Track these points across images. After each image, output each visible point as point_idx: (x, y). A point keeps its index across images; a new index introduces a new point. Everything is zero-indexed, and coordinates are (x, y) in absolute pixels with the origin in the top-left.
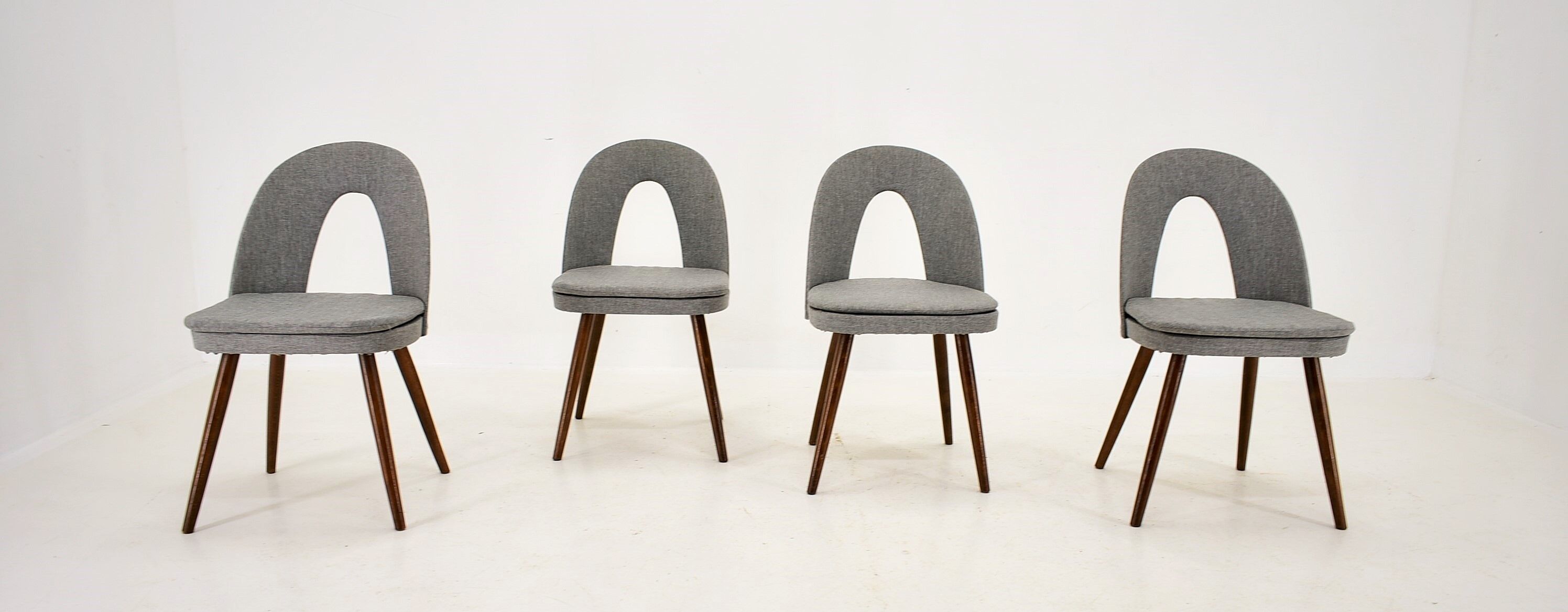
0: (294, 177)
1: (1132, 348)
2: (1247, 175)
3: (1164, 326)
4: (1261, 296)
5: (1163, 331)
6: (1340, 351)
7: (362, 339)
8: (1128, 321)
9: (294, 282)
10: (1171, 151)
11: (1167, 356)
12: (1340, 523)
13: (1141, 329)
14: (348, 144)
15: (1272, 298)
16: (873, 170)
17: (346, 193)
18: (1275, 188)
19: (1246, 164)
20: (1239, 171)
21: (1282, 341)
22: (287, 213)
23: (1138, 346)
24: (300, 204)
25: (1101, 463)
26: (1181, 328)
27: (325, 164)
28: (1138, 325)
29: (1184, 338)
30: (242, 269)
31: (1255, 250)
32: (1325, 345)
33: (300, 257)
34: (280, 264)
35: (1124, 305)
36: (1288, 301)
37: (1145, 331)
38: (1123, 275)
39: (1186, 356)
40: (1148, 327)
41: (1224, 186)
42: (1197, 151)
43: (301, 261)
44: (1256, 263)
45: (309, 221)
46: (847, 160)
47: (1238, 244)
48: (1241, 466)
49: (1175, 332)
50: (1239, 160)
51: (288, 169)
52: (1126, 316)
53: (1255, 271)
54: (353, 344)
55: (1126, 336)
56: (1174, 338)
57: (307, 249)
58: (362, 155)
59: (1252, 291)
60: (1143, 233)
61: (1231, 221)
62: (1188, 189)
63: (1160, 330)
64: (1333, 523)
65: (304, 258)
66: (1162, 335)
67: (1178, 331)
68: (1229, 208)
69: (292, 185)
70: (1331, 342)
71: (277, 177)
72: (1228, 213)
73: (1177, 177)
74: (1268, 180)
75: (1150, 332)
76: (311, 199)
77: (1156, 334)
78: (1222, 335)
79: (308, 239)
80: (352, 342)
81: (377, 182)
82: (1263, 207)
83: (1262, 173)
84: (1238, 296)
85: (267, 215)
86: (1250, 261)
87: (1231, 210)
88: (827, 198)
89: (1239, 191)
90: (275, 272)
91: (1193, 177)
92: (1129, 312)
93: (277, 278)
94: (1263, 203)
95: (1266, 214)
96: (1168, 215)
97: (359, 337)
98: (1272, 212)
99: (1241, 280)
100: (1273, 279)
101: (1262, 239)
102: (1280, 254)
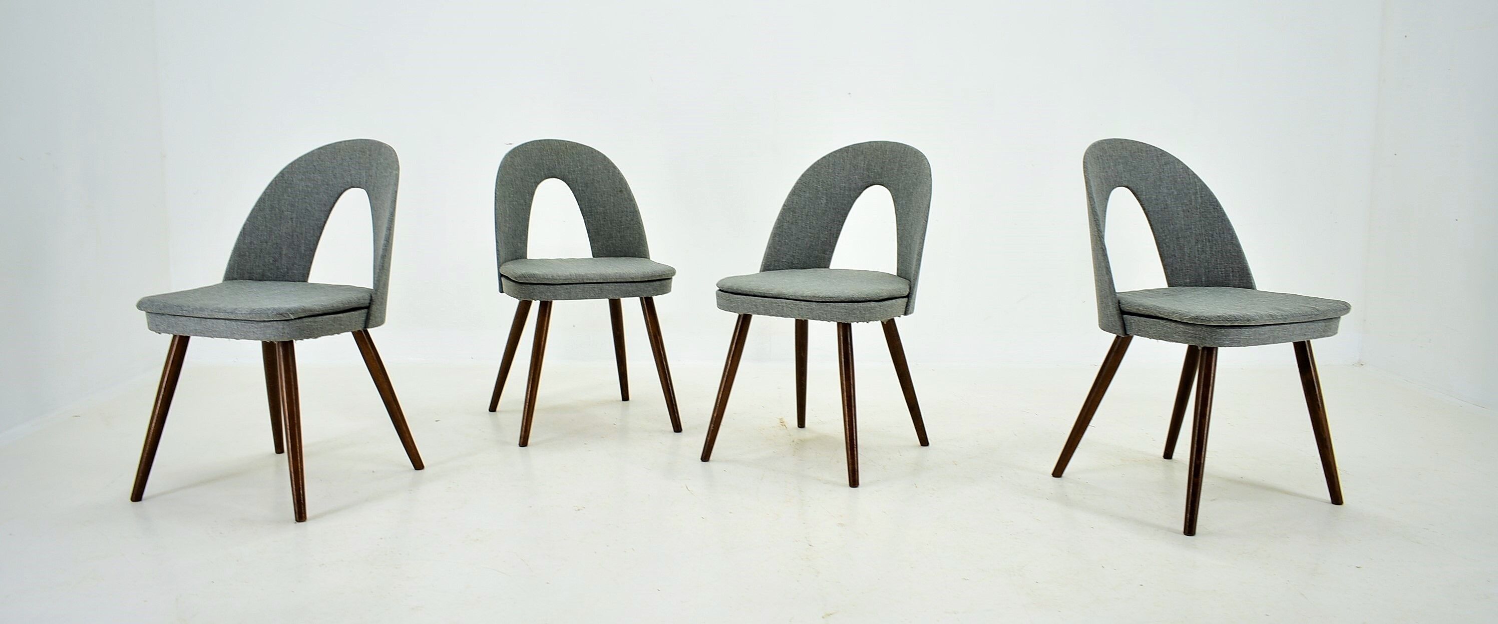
0: (304, 172)
2: (1166, 164)
4: (1196, 283)
6: (1332, 332)
7: (265, 326)
9: (295, 271)
14: (355, 141)
16: (864, 164)
17: (350, 188)
18: (1195, 176)
19: (1163, 153)
20: (1158, 160)
22: (293, 206)
24: (306, 197)
27: (333, 161)
30: (240, 257)
31: (1185, 237)
32: (1316, 327)
33: (303, 248)
34: (281, 254)
36: (1227, 285)
41: (1147, 175)
43: (303, 252)
44: (1187, 250)
45: (314, 214)
46: (838, 155)
47: (1167, 232)
50: (1156, 149)
51: (299, 164)
53: (1187, 258)
54: (258, 331)
57: (310, 241)
58: (364, 152)
59: (1186, 279)
61: (1157, 210)
62: (1117, 180)
65: (306, 249)
68: (1154, 197)
69: (302, 180)
71: (288, 172)
72: (1154, 202)
73: (1109, 168)
74: (1187, 168)
76: (317, 193)
79: (312, 232)
80: (254, 327)
81: (373, 178)
82: (1186, 195)
84: (1170, 284)
85: (272, 208)
86: (1181, 248)
88: (805, 189)
89: (1160, 179)
90: (275, 261)
91: (1121, 167)
93: (278, 268)
94: (1185, 191)
95: (1190, 201)
97: (262, 324)
98: (1196, 198)
99: (1173, 268)
100: (1206, 264)
101: (1190, 227)
102: (1212, 240)
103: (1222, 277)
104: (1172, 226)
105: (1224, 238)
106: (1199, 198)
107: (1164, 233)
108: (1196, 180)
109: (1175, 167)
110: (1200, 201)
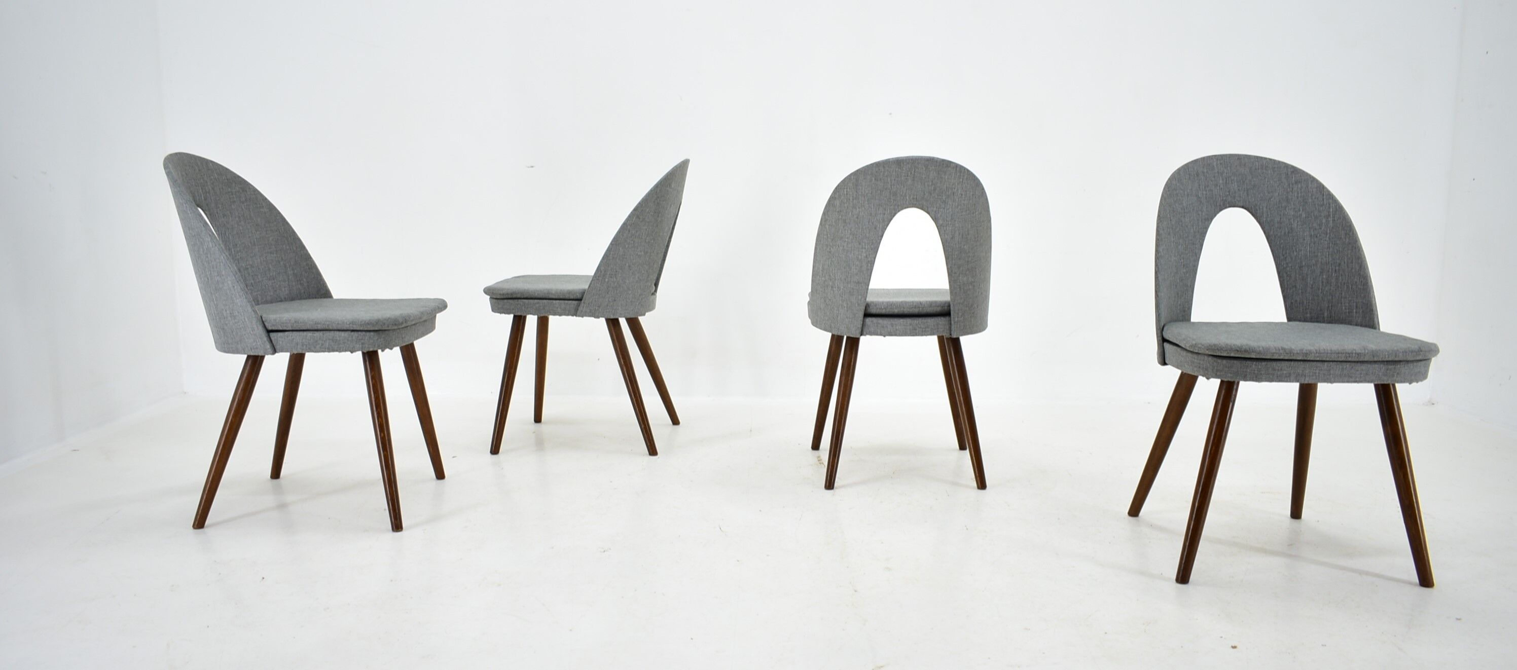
1: (1171, 375)
2: (1296, 183)
3: (1211, 347)
4: (1317, 318)
5: (1210, 353)
6: (1421, 376)
8: (1166, 345)
10: (1209, 157)
11: (1216, 383)
12: (1425, 579)
13: (1184, 353)
15: (1330, 321)
18: (1330, 196)
19: (1295, 170)
21: (1353, 364)
23: (1178, 372)
25: (1135, 511)
26: (1231, 350)
28: (1179, 349)
29: (1235, 362)
31: (1309, 266)
32: (1404, 369)
35: (1161, 330)
36: (1351, 323)
37: (1189, 354)
38: (1159, 294)
39: (1238, 383)
40: (1192, 350)
41: (1270, 196)
42: (1239, 157)
44: (1310, 281)
47: (1289, 260)
48: (1296, 512)
49: (1225, 354)
50: (1287, 166)
52: (1163, 340)
53: (1309, 289)
55: (1163, 362)
56: (1224, 361)
59: (1306, 314)
60: (1180, 247)
62: (1229, 199)
63: (1207, 352)
64: (1416, 579)
66: (1210, 358)
67: (1228, 353)
70: (1411, 365)
72: (1276, 225)
73: (1216, 185)
74: (1321, 188)
75: (1195, 356)
77: (1202, 357)
78: (1281, 357)
82: (1317, 217)
83: (1314, 180)
84: (1289, 319)
86: (1303, 279)
87: (1280, 223)
89: (1287, 200)
91: (1234, 186)
92: (1167, 336)
94: (1316, 213)
95: (1320, 225)
96: (1207, 228)
98: (1327, 222)
99: (1293, 301)
100: (1330, 298)
101: (1316, 254)
102: (1339, 270)
103: (1345, 313)
104: (1295, 254)
105: (1352, 269)
106: (1331, 222)
107: (1286, 260)
108: (1331, 201)
109: (1307, 187)
110: (1331, 225)
